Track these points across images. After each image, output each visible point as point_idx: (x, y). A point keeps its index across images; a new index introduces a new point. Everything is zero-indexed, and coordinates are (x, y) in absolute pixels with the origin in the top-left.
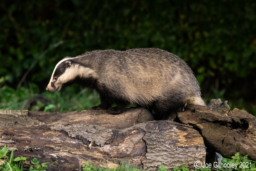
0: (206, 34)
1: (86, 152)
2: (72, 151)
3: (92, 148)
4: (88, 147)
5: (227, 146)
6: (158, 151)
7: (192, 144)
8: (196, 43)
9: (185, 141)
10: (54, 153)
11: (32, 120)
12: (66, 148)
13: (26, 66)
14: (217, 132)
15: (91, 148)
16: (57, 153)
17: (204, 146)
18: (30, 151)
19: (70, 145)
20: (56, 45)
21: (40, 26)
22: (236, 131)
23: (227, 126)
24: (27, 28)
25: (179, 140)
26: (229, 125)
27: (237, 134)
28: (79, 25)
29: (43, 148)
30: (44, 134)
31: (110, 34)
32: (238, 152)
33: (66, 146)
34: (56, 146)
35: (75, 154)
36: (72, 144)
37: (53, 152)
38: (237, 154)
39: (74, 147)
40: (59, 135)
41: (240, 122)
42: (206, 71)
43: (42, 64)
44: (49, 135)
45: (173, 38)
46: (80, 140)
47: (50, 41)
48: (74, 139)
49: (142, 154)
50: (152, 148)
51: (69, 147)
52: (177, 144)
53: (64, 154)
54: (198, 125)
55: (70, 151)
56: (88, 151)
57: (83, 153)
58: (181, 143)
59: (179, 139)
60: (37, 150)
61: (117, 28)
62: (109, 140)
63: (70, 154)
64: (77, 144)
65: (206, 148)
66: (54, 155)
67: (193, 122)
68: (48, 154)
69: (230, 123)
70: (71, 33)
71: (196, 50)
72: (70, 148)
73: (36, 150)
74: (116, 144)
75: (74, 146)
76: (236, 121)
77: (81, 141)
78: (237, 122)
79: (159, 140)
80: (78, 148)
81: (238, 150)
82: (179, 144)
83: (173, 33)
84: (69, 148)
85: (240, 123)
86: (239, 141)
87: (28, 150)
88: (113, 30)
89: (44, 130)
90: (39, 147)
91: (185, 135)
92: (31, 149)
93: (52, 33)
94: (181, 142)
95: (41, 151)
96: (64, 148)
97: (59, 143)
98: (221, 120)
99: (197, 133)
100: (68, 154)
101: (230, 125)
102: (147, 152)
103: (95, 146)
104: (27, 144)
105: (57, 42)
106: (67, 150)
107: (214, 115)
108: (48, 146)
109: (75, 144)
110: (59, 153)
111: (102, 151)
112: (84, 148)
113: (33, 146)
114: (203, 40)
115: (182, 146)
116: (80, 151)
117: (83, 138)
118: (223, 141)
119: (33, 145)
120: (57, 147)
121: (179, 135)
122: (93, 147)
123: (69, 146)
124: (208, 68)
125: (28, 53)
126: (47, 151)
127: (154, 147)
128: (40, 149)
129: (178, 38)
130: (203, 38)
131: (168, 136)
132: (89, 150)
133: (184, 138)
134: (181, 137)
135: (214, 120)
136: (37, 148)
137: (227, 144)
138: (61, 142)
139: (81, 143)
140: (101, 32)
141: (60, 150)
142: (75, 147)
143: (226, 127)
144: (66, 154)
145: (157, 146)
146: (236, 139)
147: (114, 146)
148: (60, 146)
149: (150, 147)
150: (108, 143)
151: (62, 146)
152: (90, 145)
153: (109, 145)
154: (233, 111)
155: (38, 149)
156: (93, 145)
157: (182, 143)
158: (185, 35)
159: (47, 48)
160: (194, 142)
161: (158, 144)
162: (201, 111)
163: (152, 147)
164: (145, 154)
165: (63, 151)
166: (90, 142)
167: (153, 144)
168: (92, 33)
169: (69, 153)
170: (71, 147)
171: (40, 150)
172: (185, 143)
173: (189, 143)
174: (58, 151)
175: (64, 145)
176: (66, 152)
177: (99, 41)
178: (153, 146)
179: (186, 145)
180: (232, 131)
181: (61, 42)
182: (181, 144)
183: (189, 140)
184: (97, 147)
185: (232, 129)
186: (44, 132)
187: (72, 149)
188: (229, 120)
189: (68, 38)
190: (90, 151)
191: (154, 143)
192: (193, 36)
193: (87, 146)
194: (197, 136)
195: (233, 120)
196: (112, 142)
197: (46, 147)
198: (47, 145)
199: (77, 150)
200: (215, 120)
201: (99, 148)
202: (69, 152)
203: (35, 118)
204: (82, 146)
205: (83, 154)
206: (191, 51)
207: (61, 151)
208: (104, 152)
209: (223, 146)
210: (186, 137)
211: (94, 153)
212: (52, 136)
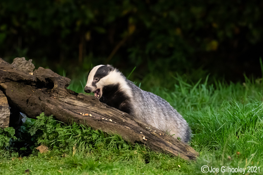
5: (32, 106)
14: (21, 92)
17: (8, 106)
22: (41, 91)
23: (32, 86)
26: (33, 84)
27: (42, 93)
32: (43, 112)
38: (42, 114)
41: (45, 81)
42: (8, 29)
54: (2, 84)
65: (10, 108)
69: (35, 82)
76: (41, 80)
78: (42, 81)
81: (43, 110)
85: (45, 82)
86: (44, 101)
98: (25, 79)
99: (1, 93)
101: (35, 84)
107: (19, 74)
118: (28, 101)
124: (10, 25)
135: (18, 80)
137: (32, 104)
143: (31, 87)
146: (41, 99)
154: (38, 70)
162: (5, 70)
180: (37, 90)
185: (36, 89)
188: (34, 79)
194: (1, 96)
195: (37, 79)
200: (20, 79)
209: (28, 106)
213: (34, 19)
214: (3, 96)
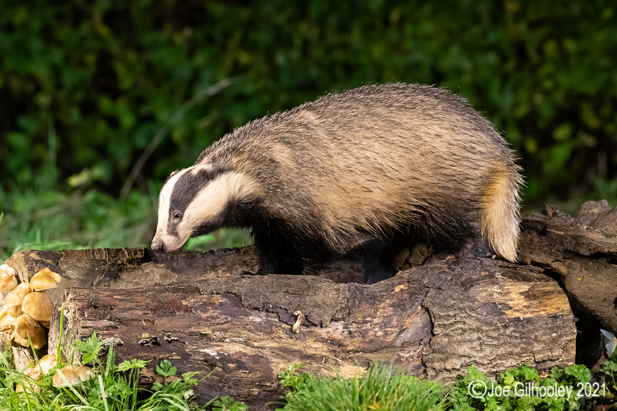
0: (570, 45)
1: (288, 342)
2: (255, 341)
3: (301, 332)
4: (292, 329)
6: (460, 331)
7: (542, 313)
8: (547, 69)
9: (525, 304)
10: (212, 346)
11: (155, 269)
12: (240, 334)
13: (140, 141)
14: (601, 280)
15: (298, 332)
16: (217, 346)
17: (572, 316)
18: (153, 343)
19: (248, 327)
20: (212, 90)
21: (171, 43)
24: (140, 49)
25: (510, 302)
28: (263, 37)
29: (184, 335)
30: (184, 303)
31: (339, 55)
33: (239, 330)
34: (214, 331)
35: (262, 348)
36: (254, 323)
37: (207, 344)
39: (257, 331)
40: (221, 304)
42: (574, 135)
43: (178, 136)
44: (196, 305)
45: (492, 58)
46: (273, 312)
47: (195, 79)
48: (257, 311)
49: (422, 340)
50: (445, 325)
51: (245, 332)
52: (507, 312)
53: (233, 348)
54: (555, 265)
55: (248, 342)
56: (292, 338)
57: (281, 345)
58: (514, 311)
59: (511, 300)
60: (170, 342)
61: (356, 38)
62: (340, 310)
63: (248, 348)
64: (265, 323)
65: (577, 319)
66: (211, 352)
67: (542, 258)
68: (196, 349)
70: (244, 58)
71: (548, 84)
72: (249, 333)
73: (167, 340)
74: (359, 319)
75: (258, 328)
77: (273, 315)
79: (462, 305)
80: (267, 333)
82: (511, 314)
83: (492, 47)
84: (245, 334)
87: (147, 342)
88: (344, 46)
89: (183, 292)
90: (175, 335)
91: (524, 291)
92: (156, 339)
93: (200, 59)
94: (516, 308)
95: (178, 344)
96: (235, 335)
97: (222, 322)
98: (609, 252)
99: (552, 286)
100: (244, 348)
102: (434, 335)
103: (307, 326)
104: (145, 329)
105: (214, 82)
106: (241, 339)
107: (593, 240)
108: (196, 330)
109: (260, 323)
110: (222, 346)
111: (326, 337)
112: (281, 332)
113: (159, 332)
114: (564, 59)
115: (519, 318)
116: (272, 339)
117: (279, 309)
118: (616, 301)
119: (160, 330)
120: (218, 333)
121: (510, 290)
122: (304, 329)
123: (245, 328)
124: (578, 126)
125: (144, 110)
126: (194, 343)
127: (451, 324)
128: (176, 338)
129: (503, 58)
130: (564, 56)
131: (485, 294)
132: (294, 336)
133: (523, 297)
134: (513, 295)
135: (593, 253)
136: (168, 336)
138: (225, 320)
139: (275, 321)
140: (317, 52)
141: (225, 338)
142: (261, 331)
144: (240, 347)
145: (458, 319)
147: (354, 325)
148: (225, 330)
149: (440, 323)
150: (340, 316)
151: (230, 328)
152: (297, 325)
153: (343, 322)
155: (172, 338)
156: (303, 325)
157: (518, 311)
158: (520, 50)
159: (188, 96)
160: (546, 306)
161: (460, 315)
162: (561, 230)
163: (446, 323)
164: (431, 340)
165: (233, 341)
166: (296, 318)
167: (448, 316)
168: (295, 55)
169: (248, 345)
170: (250, 330)
171: (177, 340)
172: (526, 310)
173: (534, 310)
174: (219, 341)
175: (233, 326)
176: (240, 342)
177: (314, 72)
178: (448, 320)
179: (528, 315)
181: (224, 83)
182: (514, 313)
183: (534, 302)
184: (313, 328)
186: (185, 298)
187: (253, 335)
189: (238, 70)
190: (297, 339)
191: (451, 313)
192: (540, 50)
193: (289, 326)
194: (553, 292)
196: (349, 314)
197: (191, 334)
198: (192, 329)
199: (266, 337)
200: (596, 251)
201: (317, 330)
202: (246, 343)
203: (162, 265)
204: (276, 326)
205: (281, 347)
206: (536, 87)
207: (228, 340)
208: (331, 341)
210: (528, 295)
211: (308, 344)
212: (204, 307)
214: (560, 293)
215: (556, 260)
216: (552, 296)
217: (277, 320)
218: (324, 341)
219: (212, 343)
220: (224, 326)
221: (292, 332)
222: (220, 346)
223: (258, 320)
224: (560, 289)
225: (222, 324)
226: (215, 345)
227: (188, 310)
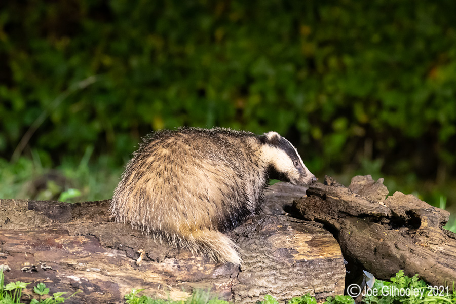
0: (348, 60)
1: (132, 272)
2: (108, 271)
3: (143, 265)
4: (136, 263)
5: (383, 258)
6: (260, 268)
7: (321, 257)
8: (329, 78)
9: (309, 250)
10: (76, 274)
11: (36, 216)
12: (97, 265)
13: (28, 119)
14: (365, 234)
15: (140, 265)
16: (80, 273)
17: (343, 260)
18: (33, 270)
19: (103, 260)
20: (82, 84)
21: (53, 49)
22: (398, 233)
23: (382, 224)
24: (30, 52)
25: (297, 248)
26: (385, 222)
27: (401, 237)
28: (122, 46)
29: (55, 265)
30: (57, 241)
31: (177, 62)
32: (401, 269)
33: (96, 263)
34: (78, 262)
35: (113, 276)
36: (108, 258)
37: (73, 272)
38: (401, 273)
39: (110, 263)
40: (84, 243)
41: (405, 216)
42: (349, 126)
43: (56, 117)
44: (65, 243)
45: (289, 68)
46: (122, 250)
47: (70, 75)
48: (110, 249)
49: (232, 274)
50: (249, 264)
51: (101, 264)
52: (295, 255)
53: (92, 276)
54: (332, 222)
55: (103, 271)
56: (136, 270)
57: (127, 274)
58: (301, 254)
59: (298, 247)
60: (45, 270)
61: (190, 49)
62: (172, 250)
63: (103, 276)
64: (117, 258)
65: (346, 263)
66: (76, 278)
67: (322, 216)
68: (64, 275)
69: (387, 217)
70: (107, 61)
71: (330, 88)
72: (104, 265)
73: (43, 269)
74: (186, 257)
75: (111, 261)
76: (399, 214)
77: (123, 252)
78: (401, 216)
79: (262, 249)
80: (117, 265)
81: (403, 266)
82: (297, 257)
83: (290, 60)
84: (101, 265)
85: (405, 218)
86: (404, 250)
87: (28, 269)
88: (182, 55)
89: (56, 233)
90: (49, 264)
91: (308, 240)
92: (34, 267)
93: (75, 61)
95: (51, 271)
96: (94, 266)
97: (84, 256)
98: (371, 213)
99: (329, 236)
100: (100, 276)
101: (388, 221)
102: (241, 271)
103: (147, 261)
104: (27, 259)
105: (84, 78)
106: (98, 269)
107: (360, 205)
108: (65, 262)
109: (113, 258)
110: (84, 274)
111: (161, 270)
112: (128, 265)
113: (38, 262)
114: (343, 71)
115: (304, 260)
116: (121, 270)
117: (127, 248)
118: (376, 250)
119: (38, 261)
120: (81, 264)
121: (298, 240)
122: (145, 263)
123: (101, 261)
124: (351, 120)
125: (32, 97)
126: (63, 271)
127: (254, 263)
128: (49, 267)
129: (298, 68)
130: (343, 69)
131: (279, 241)
132: (137, 269)
133: (307, 245)
134: (301, 244)
135: (360, 214)
136: (44, 265)
137: (383, 255)
138: (87, 255)
139: (123, 257)
140: (161, 58)
141: (86, 268)
142: (113, 264)
143: (381, 226)
144: (97, 275)
145: (259, 259)
146: (398, 246)
147: (182, 261)
148: (87, 262)
149: (246, 262)
150: (172, 255)
151: (90, 261)
152: (139, 260)
153: (174, 259)
154: (394, 197)
155: (47, 267)
156: (144, 260)
157: (303, 255)
158: (311, 63)
159: (65, 88)
160: (324, 252)
161: (261, 256)
162: (337, 197)
163: (250, 262)
164: (238, 274)
165: (91, 270)
166: (139, 255)
167: (252, 257)
168: (145, 60)
169: (103, 274)
170: (105, 263)
171: (50, 269)
172: (309, 254)
173: (315, 254)
174: (82, 270)
175: (92, 259)
176: (97, 272)
177: (158, 73)
178: (252, 260)
179: (311, 258)
180: (391, 231)
181: (91, 79)
182: (300, 256)
183: (315, 249)
184: (151, 263)
185: (391, 229)
186: (57, 237)
187: (107, 266)
188: (387, 213)
189: (102, 70)
190: (140, 271)
191: (254, 255)
192: (325, 63)
193: (134, 261)
194: (329, 242)
195: (392, 212)
196: (179, 253)
197: (61, 264)
198: (62, 261)
199: (117, 268)
200: (362, 212)
201: (155, 264)
202: (102, 272)
203: (41, 212)
204: (125, 260)
205: (128, 276)
206: (321, 90)
207: (88, 270)
208: (165, 272)
209: (376, 259)
210: (311, 243)
211: (147, 274)
212: (71, 244)
213: (393, 110)
214: (334, 242)
215: (333, 218)
216: (328, 245)
217: (125, 256)
218: (159, 272)
219: (77, 272)
220: (86, 259)
221: (136, 265)
222: (82, 274)
223: (111, 255)
224: (334, 239)
225: (85, 257)
226: (78, 273)
227: (59, 246)
